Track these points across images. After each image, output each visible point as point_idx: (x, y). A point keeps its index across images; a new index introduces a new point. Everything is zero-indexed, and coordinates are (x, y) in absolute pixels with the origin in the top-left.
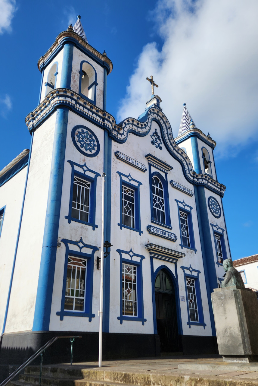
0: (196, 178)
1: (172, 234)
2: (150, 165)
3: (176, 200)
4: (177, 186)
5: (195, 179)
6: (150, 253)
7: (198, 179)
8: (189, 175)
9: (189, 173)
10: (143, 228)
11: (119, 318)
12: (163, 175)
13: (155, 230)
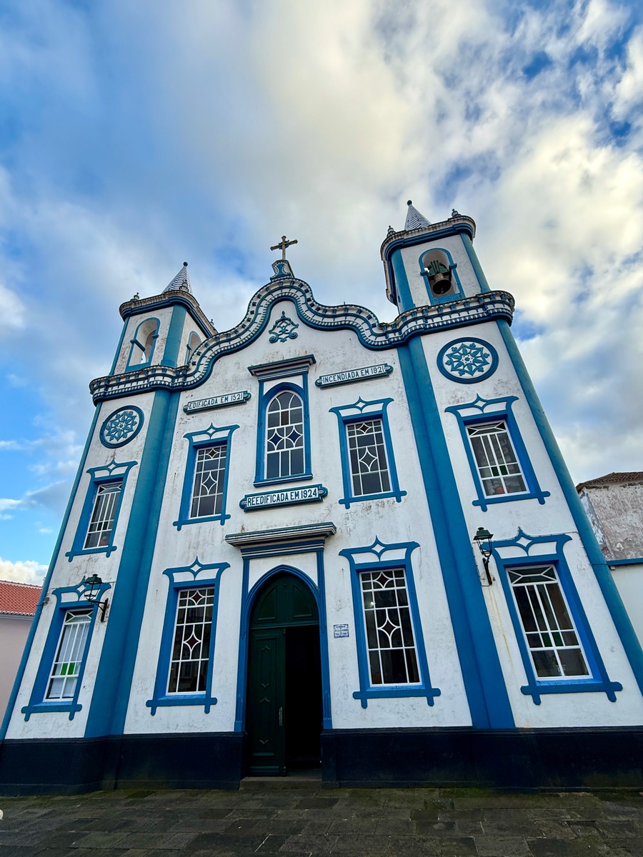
0: (394, 332)
1: (307, 490)
2: (261, 383)
3: (331, 410)
4: (332, 380)
5: (391, 336)
6: (242, 551)
7: (400, 330)
8: (373, 338)
9: (373, 334)
10: (232, 506)
11: (149, 704)
12: (298, 381)
13: (257, 501)
